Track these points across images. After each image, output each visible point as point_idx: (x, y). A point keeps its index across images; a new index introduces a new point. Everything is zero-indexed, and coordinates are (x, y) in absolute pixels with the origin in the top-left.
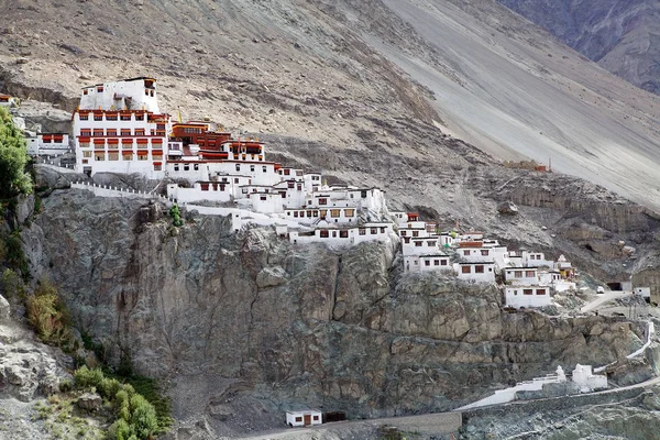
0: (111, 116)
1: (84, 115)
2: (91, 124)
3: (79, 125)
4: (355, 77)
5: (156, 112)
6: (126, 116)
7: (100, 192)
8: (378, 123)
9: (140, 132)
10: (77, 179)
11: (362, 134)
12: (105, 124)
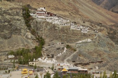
0: (40, 11)
1: (38, 11)
2: (38, 12)
3: (37, 12)
4: (70, 7)
5: (45, 11)
6: (42, 11)
7: (39, 19)
8: (72, 12)
9: (43, 13)
10: (37, 18)
11: (70, 14)
12: (40, 12)
